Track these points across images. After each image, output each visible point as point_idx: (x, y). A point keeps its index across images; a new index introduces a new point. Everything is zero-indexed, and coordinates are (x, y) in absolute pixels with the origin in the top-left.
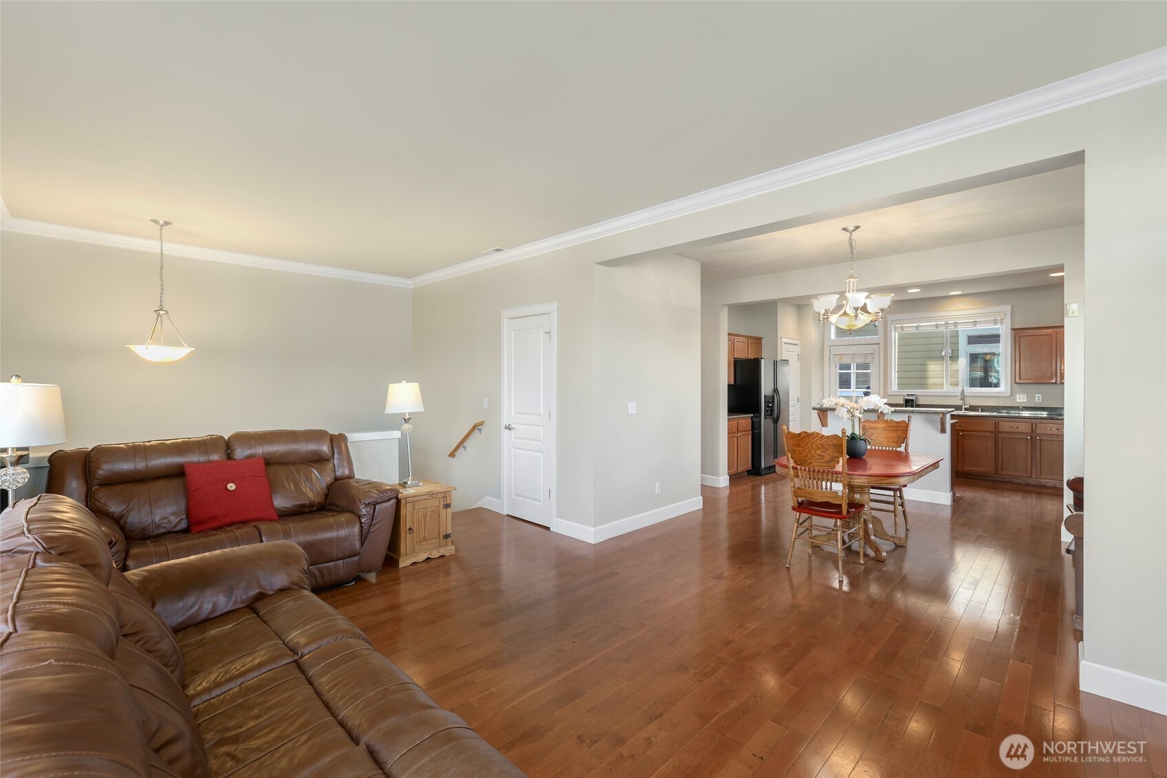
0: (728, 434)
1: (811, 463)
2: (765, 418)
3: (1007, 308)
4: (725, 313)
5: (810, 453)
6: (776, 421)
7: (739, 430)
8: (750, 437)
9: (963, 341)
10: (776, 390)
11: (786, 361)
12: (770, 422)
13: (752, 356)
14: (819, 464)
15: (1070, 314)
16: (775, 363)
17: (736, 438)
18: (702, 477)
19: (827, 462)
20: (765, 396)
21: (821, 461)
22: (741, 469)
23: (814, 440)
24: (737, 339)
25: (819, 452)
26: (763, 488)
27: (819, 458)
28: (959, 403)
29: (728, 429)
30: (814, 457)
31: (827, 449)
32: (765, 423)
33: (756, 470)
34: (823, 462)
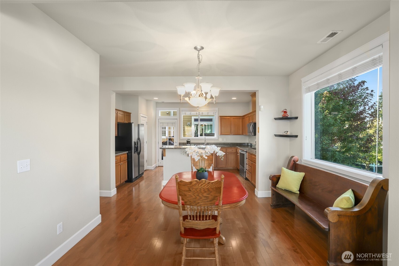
0: (116, 164)
1: (199, 203)
2: (134, 153)
3: (217, 109)
4: (113, 96)
5: (198, 196)
6: (139, 154)
7: (121, 160)
8: (127, 163)
9: (193, 120)
10: (139, 139)
11: (143, 125)
12: (136, 154)
13: (126, 122)
14: (204, 203)
15: (261, 110)
16: (139, 125)
17: (119, 166)
18: (100, 192)
19: (211, 201)
20: (134, 142)
21: (206, 201)
22: (123, 181)
23: (202, 186)
24: (119, 112)
25: (205, 195)
26: (134, 188)
27: (205, 198)
28: (203, 142)
29: (116, 161)
30: (201, 198)
31: (211, 192)
32: (134, 156)
33: (130, 180)
34: (207, 202)
